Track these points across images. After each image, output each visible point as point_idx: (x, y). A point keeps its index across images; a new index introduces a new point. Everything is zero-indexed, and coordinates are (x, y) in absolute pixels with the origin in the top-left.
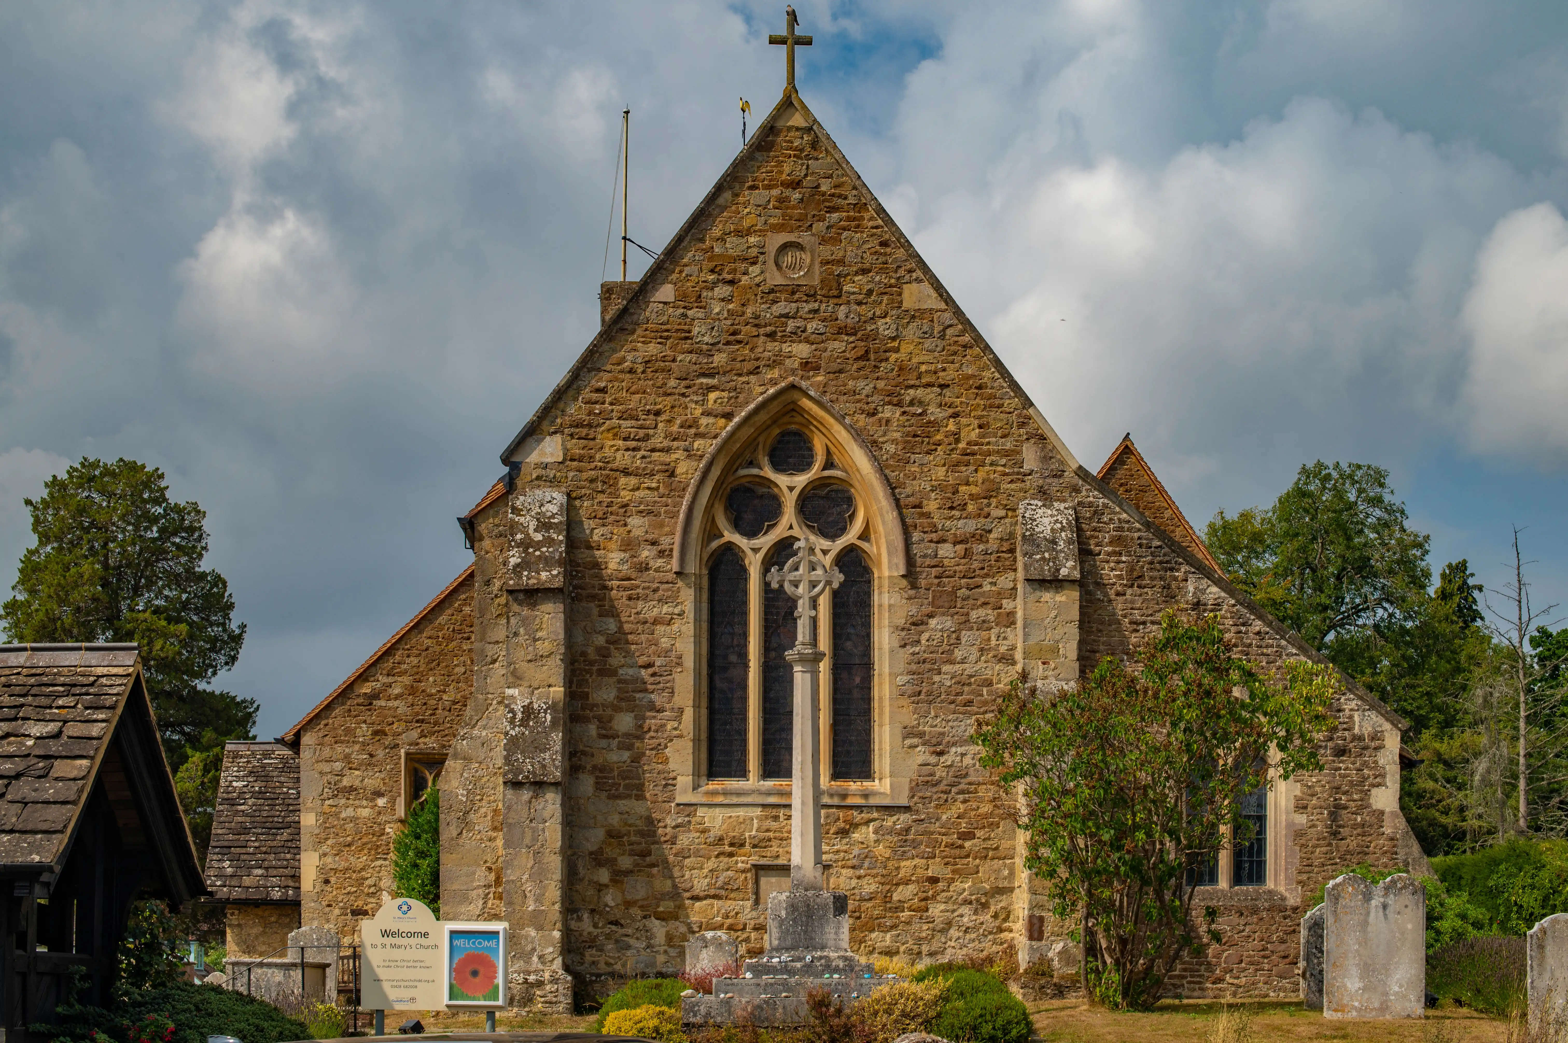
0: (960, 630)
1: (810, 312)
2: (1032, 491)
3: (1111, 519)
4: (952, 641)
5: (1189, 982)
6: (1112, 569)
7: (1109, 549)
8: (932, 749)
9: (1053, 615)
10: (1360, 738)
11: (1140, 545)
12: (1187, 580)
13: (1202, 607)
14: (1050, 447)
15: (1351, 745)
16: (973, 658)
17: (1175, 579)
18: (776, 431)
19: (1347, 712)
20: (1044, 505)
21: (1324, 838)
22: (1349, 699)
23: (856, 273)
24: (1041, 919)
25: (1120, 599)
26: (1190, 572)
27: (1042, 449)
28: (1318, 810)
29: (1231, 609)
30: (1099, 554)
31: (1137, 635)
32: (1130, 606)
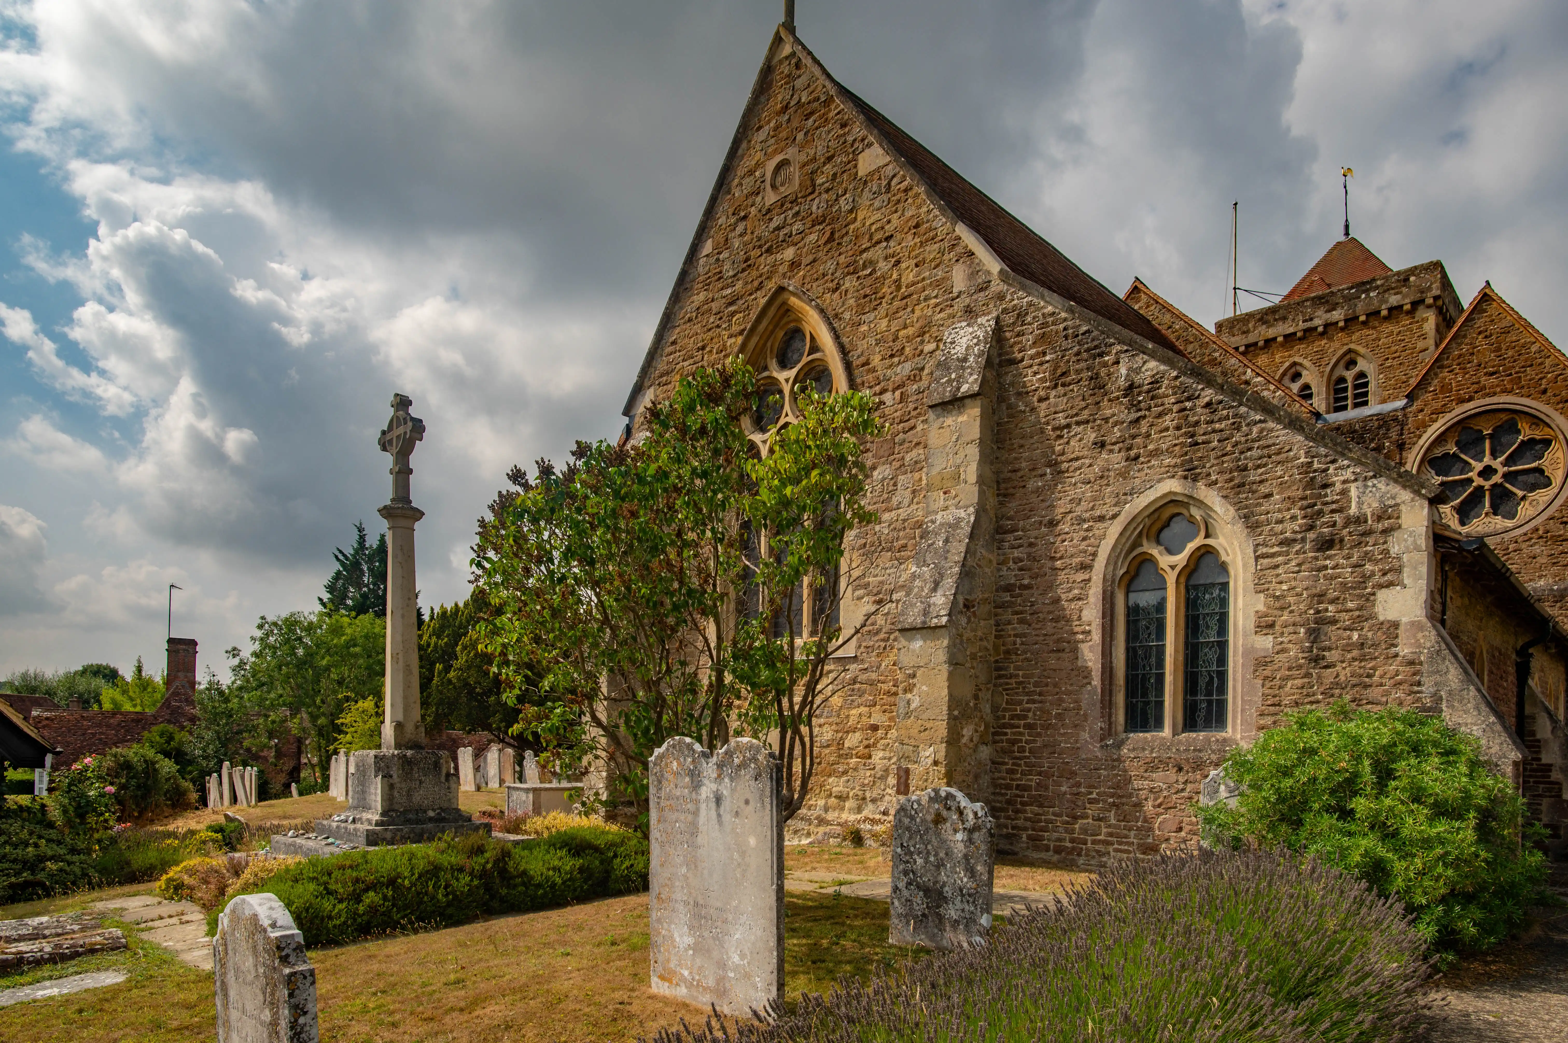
0: (897, 476)
1: (793, 216)
2: (959, 314)
3: (1034, 318)
4: (891, 488)
5: (1117, 850)
6: (1035, 373)
7: (1033, 351)
8: (873, 598)
9: (954, 439)
10: (1360, 520)
11: (1066, 337)
12: (1118, 363)
13: (1136, 391)
14: (977, 261)
15: (1345, 532)
16: (906, 502)
17: (1105, 365)
18: (781, 334)
19: (1338, 487)
20: (968, 325)
21: (1300, 667)
22: (1341, 468)
23: (824, 164)
24: (907, 771)
25: (1044, 405)
26: (1121, 352)
27: (970, 266)
28: (1291, 629)
29: (1173, 383)
30: (1022, 360)
31: (1062, 441)
32: (1053, 410)
